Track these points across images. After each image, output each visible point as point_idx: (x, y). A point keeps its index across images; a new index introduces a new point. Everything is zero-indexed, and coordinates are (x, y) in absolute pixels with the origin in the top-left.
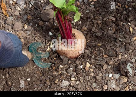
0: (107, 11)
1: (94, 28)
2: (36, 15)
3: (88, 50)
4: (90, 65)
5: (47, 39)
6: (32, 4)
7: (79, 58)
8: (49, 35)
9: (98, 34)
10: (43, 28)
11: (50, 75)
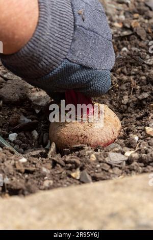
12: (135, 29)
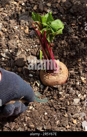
0: (67, 34)
1: (65, 52)
2: (12, 64)
3: (72, 70)
4: (84, 78)
5: (30, 81)
6: (4, 57)
7: (69, 80)
8: (31, 77)
9: (73, 54)
10: (23, 73)
11: (59, 102)
12: (58, 8)
